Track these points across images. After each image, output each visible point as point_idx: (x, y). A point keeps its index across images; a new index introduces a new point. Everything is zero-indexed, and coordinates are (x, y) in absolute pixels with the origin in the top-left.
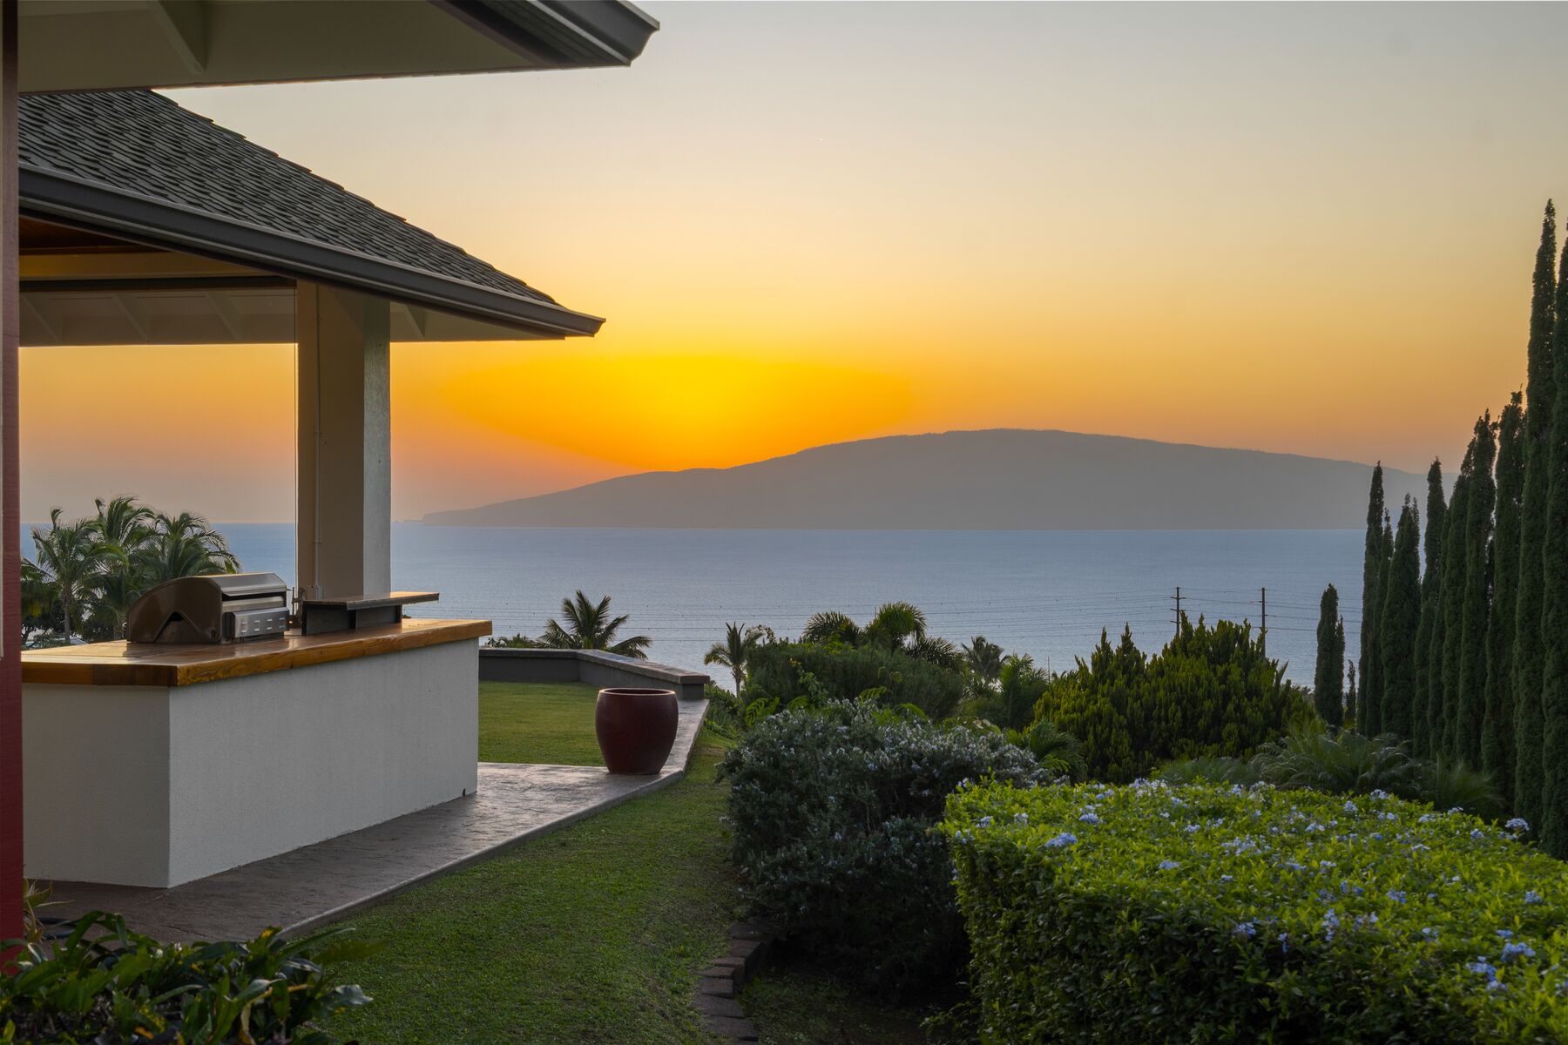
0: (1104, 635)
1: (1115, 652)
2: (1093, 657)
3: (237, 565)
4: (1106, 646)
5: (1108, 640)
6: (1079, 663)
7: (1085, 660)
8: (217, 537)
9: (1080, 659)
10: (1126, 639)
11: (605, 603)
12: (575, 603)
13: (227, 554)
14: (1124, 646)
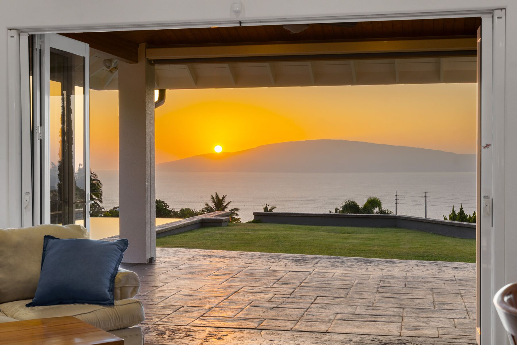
0: (453, 208)
1: (457, 214)
2: (450, 215)
3: (101, 184)
4: (454, 212)
5: (455, 210)
6: (444, 218)
7: (446, 217)
8: (94, 174)
9: (445, 216)
10: (461, 209)
11: (224, 198)
12: (215, 197)
13: (98, 180)
14: (461, 212)
